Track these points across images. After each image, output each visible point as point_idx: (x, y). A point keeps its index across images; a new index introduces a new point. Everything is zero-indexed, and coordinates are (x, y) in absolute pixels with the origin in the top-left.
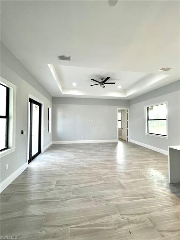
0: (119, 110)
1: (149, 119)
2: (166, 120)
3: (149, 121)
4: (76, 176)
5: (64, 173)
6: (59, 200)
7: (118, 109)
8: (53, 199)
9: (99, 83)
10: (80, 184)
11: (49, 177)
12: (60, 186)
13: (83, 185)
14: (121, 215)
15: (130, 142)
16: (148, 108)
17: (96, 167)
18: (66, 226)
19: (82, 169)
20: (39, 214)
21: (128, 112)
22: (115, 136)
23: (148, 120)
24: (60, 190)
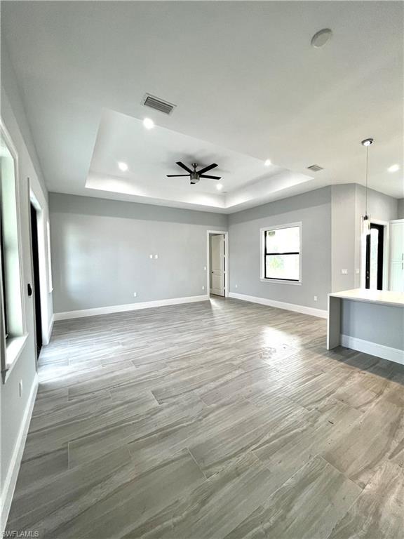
0: (210, 234)
1: (268, 252)
2: (298, 253)
3: (267, 256)
4: (184, 374)
5: (153, 374)
6: (193, 421)
7: (209, 232)
8: (178, 423)
9: (189, 174)
10: (205, 384)
11: (127, 391)
12: (170, 399)
13: (212, 385)
14: (305, 407)
15: (229, 299)
16: (266, 232)
17: (207, 351)
18: (243, 452)
19: (183, 359)
20: (176, 456)
21: (226, 240)
22: (203, 288)
23: (266, 254)
24: (177, 406)
